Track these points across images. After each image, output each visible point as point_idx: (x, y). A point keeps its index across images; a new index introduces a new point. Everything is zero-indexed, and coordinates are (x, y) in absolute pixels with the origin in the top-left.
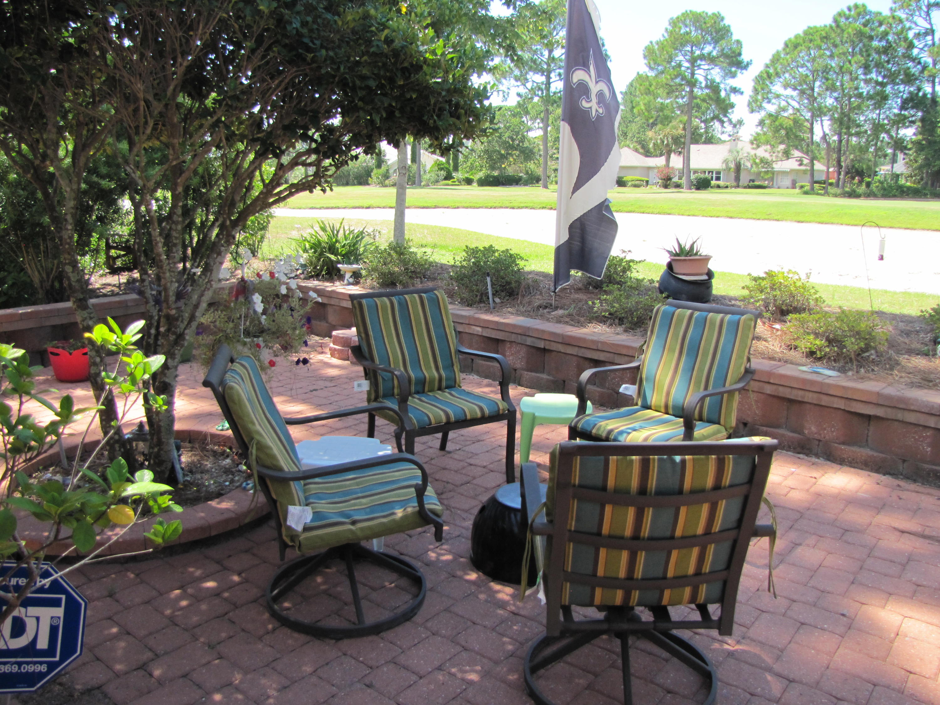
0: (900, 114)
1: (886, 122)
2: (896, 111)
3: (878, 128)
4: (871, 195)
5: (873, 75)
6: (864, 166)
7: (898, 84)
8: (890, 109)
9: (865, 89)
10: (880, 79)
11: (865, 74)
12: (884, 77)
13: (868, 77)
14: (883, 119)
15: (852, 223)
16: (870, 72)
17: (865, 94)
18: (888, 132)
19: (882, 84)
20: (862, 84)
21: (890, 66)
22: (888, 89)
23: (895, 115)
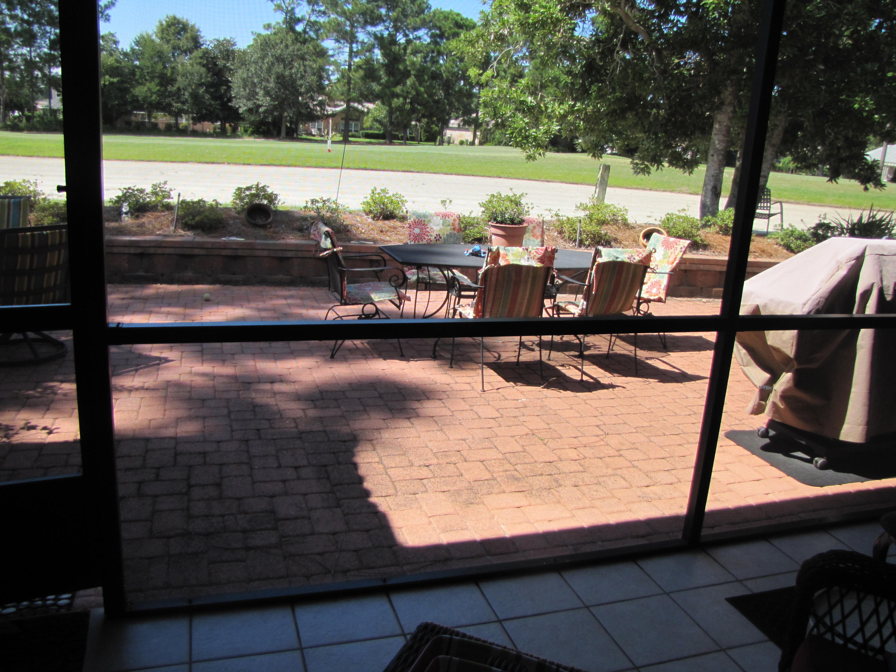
0: (50, 54)
1: (38, 59)
2: (46, 50)
3: (30, 64)
4: (32, 128)
5: (18, 12)
6: (23, 101)
7: (44, 25)
8: (40, 47)
9: (12, 26)
10: (26, 17)
11: (9, 10)
12: (29, 15)
13: (13, 13)
14: (35, 57)
15: (27, 154)
16: (15, 9)
17: (13, 30)
18: (41, 70)
19: (28, 22)
20: (8, 19)
21: (34, 6)
22: (36, 28)
23: (45, 54)
